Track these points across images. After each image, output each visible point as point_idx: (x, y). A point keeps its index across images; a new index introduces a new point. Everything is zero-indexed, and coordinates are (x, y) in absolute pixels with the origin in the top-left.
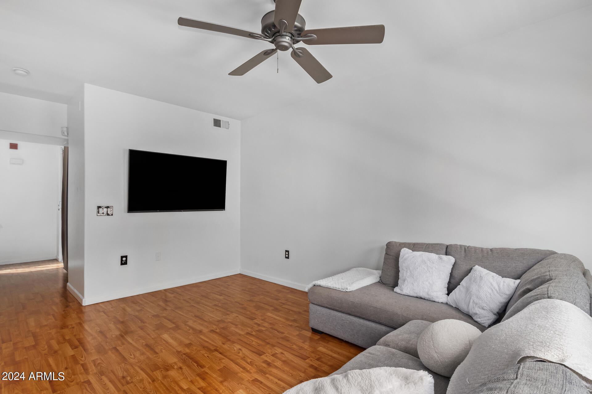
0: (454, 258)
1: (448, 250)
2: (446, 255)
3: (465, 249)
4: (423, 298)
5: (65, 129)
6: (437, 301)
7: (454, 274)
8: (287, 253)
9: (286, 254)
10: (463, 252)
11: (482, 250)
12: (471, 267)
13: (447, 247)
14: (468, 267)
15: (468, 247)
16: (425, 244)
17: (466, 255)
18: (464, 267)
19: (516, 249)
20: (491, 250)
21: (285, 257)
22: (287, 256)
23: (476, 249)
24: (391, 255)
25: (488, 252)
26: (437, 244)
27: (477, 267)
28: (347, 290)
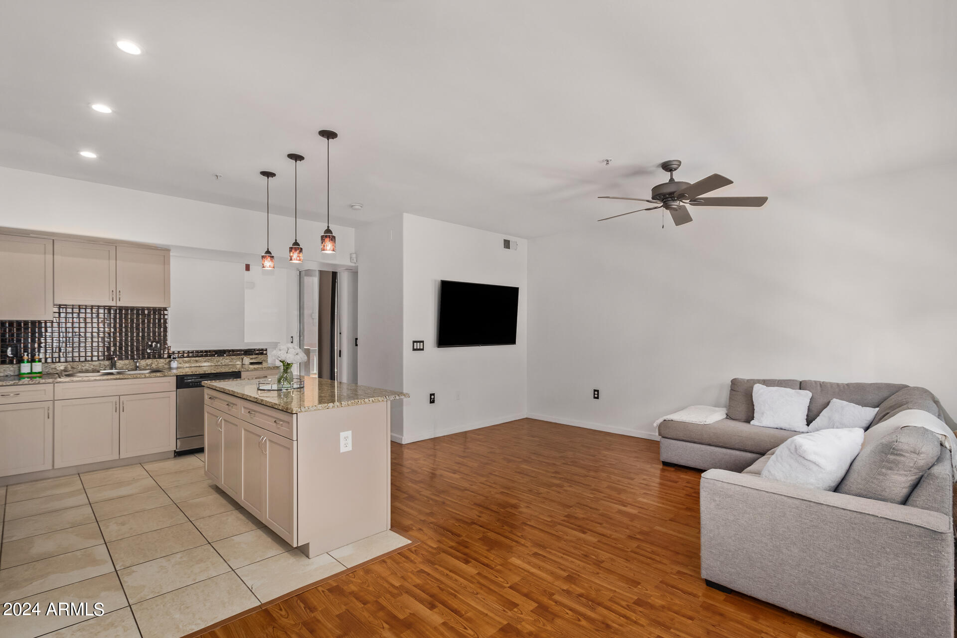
0: (811, 392)
1: (802, 386)
2: (800, 389)
3: (820, 384)
4: (784, 428)
5: (354, 256)
6: (798, 431)
7: (811, 408)
8: (596, 393)
9: (594, 394)
10: (819, 387)
11: (838, 385)
12: (828, 401)
13: (801, 383)
14: (826, 401)
15: (823, 382)
16: (776, 380)
17: (822, 390)
18: (821, 401)
19: (871, 384)
20: (847, 385)
21: (593, 397)
22: (596, 396)
23: (831, 384)
24: (738, 392)
25: (844, 387)
26: (790, 380)
27: (835, 400)
28: (705, 423)
